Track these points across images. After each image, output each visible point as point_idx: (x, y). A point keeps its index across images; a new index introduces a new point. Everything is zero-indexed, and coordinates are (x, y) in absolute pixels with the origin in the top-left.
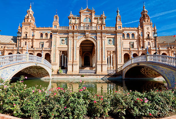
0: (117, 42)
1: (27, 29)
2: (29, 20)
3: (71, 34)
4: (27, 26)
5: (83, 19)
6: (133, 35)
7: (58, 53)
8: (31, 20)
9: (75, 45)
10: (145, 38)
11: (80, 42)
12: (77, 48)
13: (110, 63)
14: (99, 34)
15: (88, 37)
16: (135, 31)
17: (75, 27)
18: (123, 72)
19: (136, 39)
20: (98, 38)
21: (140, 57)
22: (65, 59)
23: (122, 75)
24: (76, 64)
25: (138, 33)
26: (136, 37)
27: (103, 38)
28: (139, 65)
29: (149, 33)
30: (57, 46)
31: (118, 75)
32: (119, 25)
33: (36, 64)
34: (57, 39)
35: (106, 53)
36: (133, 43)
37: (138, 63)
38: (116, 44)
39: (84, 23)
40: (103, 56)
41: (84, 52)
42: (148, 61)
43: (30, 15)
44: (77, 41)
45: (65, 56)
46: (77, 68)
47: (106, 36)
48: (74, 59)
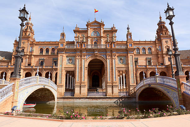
0: (128, 61)
1: (24, 43)
2: (28, 33)
3: (79, 53)
4: (25, 41)
5: (91, 33)
6: (150, 49)
7: (64, 73)
8: (29, 33)
9: (83, 64)
10: (164, 53)
11: (88, 61)
12: (85, 68)
13: (123, 83)
14: (109, 53)
15: (97, 56)
16: (152, 45)
17: (83, 45)
18: (137, 94)
19: (154, 54)
20: (107, 57)
21: (149, 78)
22: (70, 79)
23: (135, 98)
24: (84, 86)
25: (156, 47)
26: (153, 52)
27: (113, 57)
28: (150, 86)
29: (169, 47)
30: (64, 66)
31: (130, 98)
32: (130, 43)
33: (44, 87)
34: (64, 58)
35: (117, 73)
36: (150, 59)
37: (149, 85)
38: (127, 63)
39: (91, 37)
40: (114, 76)
41: (92, 71)
42: (158, 82)
43: (28, 27)
44: (85, 60)
45: (70, 76)
46: (85, 90)
47: (117, 55)
48: (82, 80)
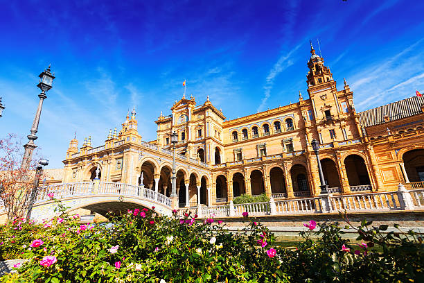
3: (80, 163)
5: (177, 120)
6: (289, 121)
10: (318, 122)
11: (88, 171)
14: (105, 157)
16: (292, 113)
17: (86, 151)
19: (297, 128)
20: (104, 162)
25: (300, 114)
26: (297, 125)
29: (329, 107)
36: (291, 141)
44: (84, 171)
47: (114, 157)
